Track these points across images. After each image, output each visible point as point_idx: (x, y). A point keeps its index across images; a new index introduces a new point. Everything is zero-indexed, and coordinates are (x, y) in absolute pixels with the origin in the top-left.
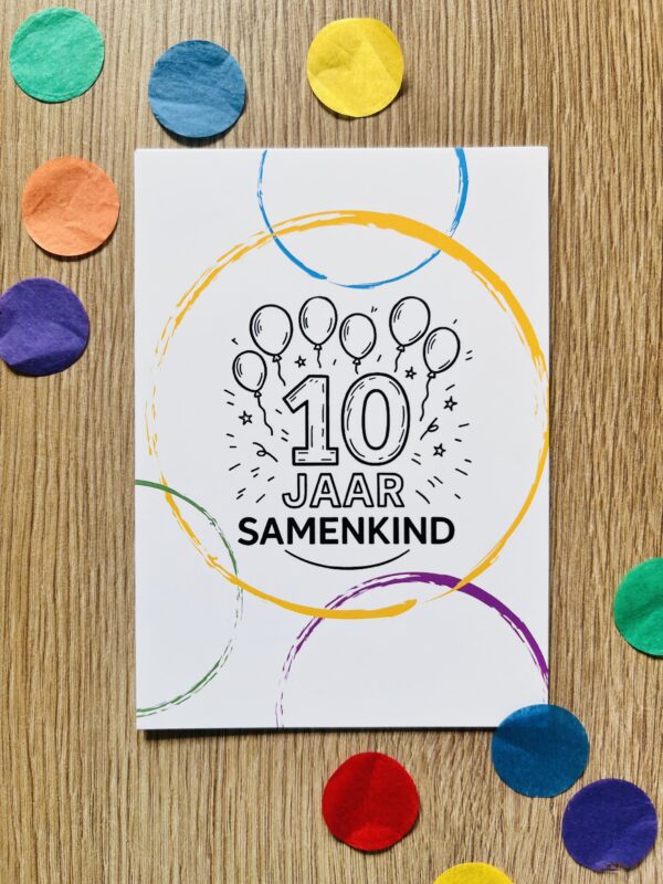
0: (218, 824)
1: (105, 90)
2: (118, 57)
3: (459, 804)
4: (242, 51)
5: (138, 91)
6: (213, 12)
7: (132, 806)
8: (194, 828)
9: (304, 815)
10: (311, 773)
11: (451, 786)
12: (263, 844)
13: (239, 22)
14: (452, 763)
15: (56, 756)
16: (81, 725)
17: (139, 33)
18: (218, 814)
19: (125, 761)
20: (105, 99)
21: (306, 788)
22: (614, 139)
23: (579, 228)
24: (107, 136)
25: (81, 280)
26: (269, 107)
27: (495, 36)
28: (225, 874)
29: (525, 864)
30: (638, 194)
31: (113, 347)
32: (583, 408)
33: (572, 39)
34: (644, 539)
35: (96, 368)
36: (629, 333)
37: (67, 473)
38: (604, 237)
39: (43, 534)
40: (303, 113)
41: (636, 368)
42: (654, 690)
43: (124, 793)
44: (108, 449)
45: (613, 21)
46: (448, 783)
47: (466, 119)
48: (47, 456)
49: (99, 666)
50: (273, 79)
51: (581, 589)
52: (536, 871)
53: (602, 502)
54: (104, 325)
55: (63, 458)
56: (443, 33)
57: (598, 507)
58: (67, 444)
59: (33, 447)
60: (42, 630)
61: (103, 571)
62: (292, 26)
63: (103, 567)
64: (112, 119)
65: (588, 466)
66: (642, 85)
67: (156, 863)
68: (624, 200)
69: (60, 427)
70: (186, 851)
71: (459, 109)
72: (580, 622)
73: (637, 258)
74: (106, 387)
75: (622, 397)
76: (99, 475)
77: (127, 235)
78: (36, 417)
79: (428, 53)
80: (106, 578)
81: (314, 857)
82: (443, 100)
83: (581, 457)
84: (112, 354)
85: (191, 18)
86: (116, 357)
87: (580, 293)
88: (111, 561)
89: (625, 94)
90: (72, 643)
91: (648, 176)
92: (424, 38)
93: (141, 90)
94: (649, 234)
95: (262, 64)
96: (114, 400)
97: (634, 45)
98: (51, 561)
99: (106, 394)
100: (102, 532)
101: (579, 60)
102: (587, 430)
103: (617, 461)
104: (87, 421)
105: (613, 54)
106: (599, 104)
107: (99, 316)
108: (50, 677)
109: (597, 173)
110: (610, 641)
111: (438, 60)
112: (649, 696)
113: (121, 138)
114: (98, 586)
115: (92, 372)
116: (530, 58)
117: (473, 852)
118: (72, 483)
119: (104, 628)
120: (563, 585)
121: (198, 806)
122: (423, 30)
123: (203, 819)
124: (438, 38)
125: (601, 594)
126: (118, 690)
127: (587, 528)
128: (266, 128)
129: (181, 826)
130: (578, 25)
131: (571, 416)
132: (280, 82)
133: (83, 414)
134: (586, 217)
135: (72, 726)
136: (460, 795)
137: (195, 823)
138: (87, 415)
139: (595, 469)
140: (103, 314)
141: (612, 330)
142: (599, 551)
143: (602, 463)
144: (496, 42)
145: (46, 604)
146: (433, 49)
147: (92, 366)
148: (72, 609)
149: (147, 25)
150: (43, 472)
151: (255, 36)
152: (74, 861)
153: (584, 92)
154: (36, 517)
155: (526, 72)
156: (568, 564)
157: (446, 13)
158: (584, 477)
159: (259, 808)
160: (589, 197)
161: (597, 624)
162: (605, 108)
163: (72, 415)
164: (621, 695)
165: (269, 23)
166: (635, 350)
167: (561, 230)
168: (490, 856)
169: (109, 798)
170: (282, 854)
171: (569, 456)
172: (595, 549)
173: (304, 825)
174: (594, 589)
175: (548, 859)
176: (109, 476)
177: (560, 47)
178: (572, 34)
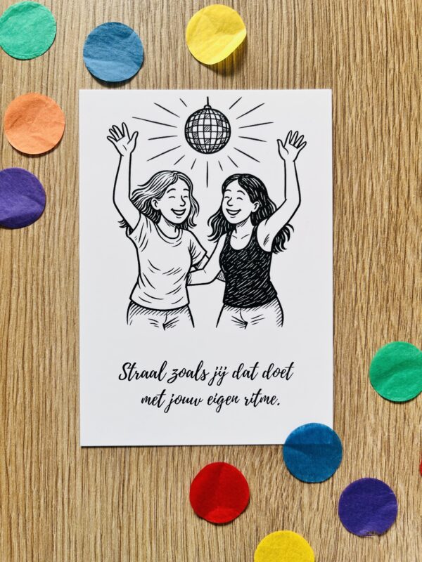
0: (125, 507)
1: (57, 52)
2: (65, 32)
3: (274, 494)
4: (142, 29)
5: (77, 53)
6: (124, 5)
7: (71, 497)
8: (110, 510)
9: (179, 501)
10: (183, 475)
11: (270, 483)
12: (153, 520)
13: (140, 12)
14: (270, 468)
15: (24, 466)
16: (40, 446)
17: (78, 18)
18: (125, 501)
19: (67, 469)
20: (56, 57)
21: (180, 484)
22: (369, 85)
23: (348, 139)
24: (57, 80)
25: (41, 169)
26: (158, 63)
27: (297, 21)
28: (129, 539)
29: (315, 531)
30: (384, 119)
31: (61, 211)
32: (351, 250)
33: (344, 25)
34: (388, 330)
35: (50, 224)
36: (379, 204)
37: (32, 289)
38: (363, 145)
39: (16, 326)
40: (179, 67)
41: (383, 225)
42: (394, 423)
43: (66, 488)
44: (57, 273)
45: (369, 13)
46: (268, 481)
47: (280, 72)
48: (19, 278)
49: (51, 409)
50: (161, 46)
51: (350, 360)
52: (322, 536)
53: (362, 307)
54: (55, 197)
55: (29, 280)
56: (265, 20)
57: (360, 311)
58: (32, 271)
59: (9, 273)
60: (15, 387)
61: (54, 350)
62: (172, 14)
63: (54, 347)
64: (60, 70)
65: (354, 285)
66: (387, 52)
67: (86, 533)
68: (375, 123)
69: (27, 260)
70: (105, 525)
71: (275, 66)
72: (349, 381)
73: (384, 158)
74: (56, 236)
75: (375, 243)
76: (51, 290)
77: (70, 142)
78: (12, 254)
79: (256, 32)
80: (55, 354)
81: (185, 528)
82: (265, 60)
83: (350, 279)
84: (60, 216)
85: (110, 9)
86: (62, 217)
87: (349, 179)
88: (59, 344)
89: (377, 58)
90: (34, 395)
91: (390, 108)
92: (254, 22)
93: (79, 52)
94: (391, 143)
95: (154, 37)
96: (61, 244)
97: (382, 27)
98: (21, 344)
99: (56, 240)
100: (53, 326)
101: (349, 37)
102: (353, 263)
103: (372, 282)
104: (44, 256)
105: (369, 33)
106: (360, 64)
107: (52, 192)
108: (20, 416)
109: (359, 106)
110: (367, 393)
111: (262, 36)
112: (391, 427)
113: (66, 81)
114: (51, 359)
115: (47, 226)
116: (318, 36)
117: (283, 523)
118: (35, 295)
119: (54, 386)
120: (339, 358)
121: (113, 496)
122: (253, 18)
123: (116, 504)
124: (262, 22)
125: (362, 363)
126: (63, 424)
127: (353, 323)
128: (156, 77)
129: (102, 509)
130: (348, 15)
131: (343, 255)
132: (165, 48)
133: (42, 252)
134: (352, 133)
135: (34, 447)
136: (275, 488)
137: (110, 507)
138: (44, 253)
139: (358, 287)
140: (55, 190)
141: (368, 202)
142: (361, 337)
143: (362, 284)
144: (297, 26)
145: (17, 371)
146: (259, 29)
147: (47, 222)
148: (34, 374)
149: (82, 13)
150: (17, 288)
151: (149, 20)
152: (35, 532)
153: (351, 57)
154: (12, 316)
155: (316, 44)
156: (341, 345)
157: (267, 7)
158: (351, 292)
159: (151, 497)
160: (354, 120)
161: (359, 382)
162: (364, 67)
163: (35, 253)
164: (374, 426)
165: (158, 12)
166: (382, 215)
167: (337, 141)
168: (294, 526)
169: (57, 492)
170: (165, 526)
171: (342, 279)
172: (358, 336)
173: (179, 508)
174: (358, 361)
175: (330, 528)
176: (58, 291)
177: (337, 29)
178: (344, 21)
